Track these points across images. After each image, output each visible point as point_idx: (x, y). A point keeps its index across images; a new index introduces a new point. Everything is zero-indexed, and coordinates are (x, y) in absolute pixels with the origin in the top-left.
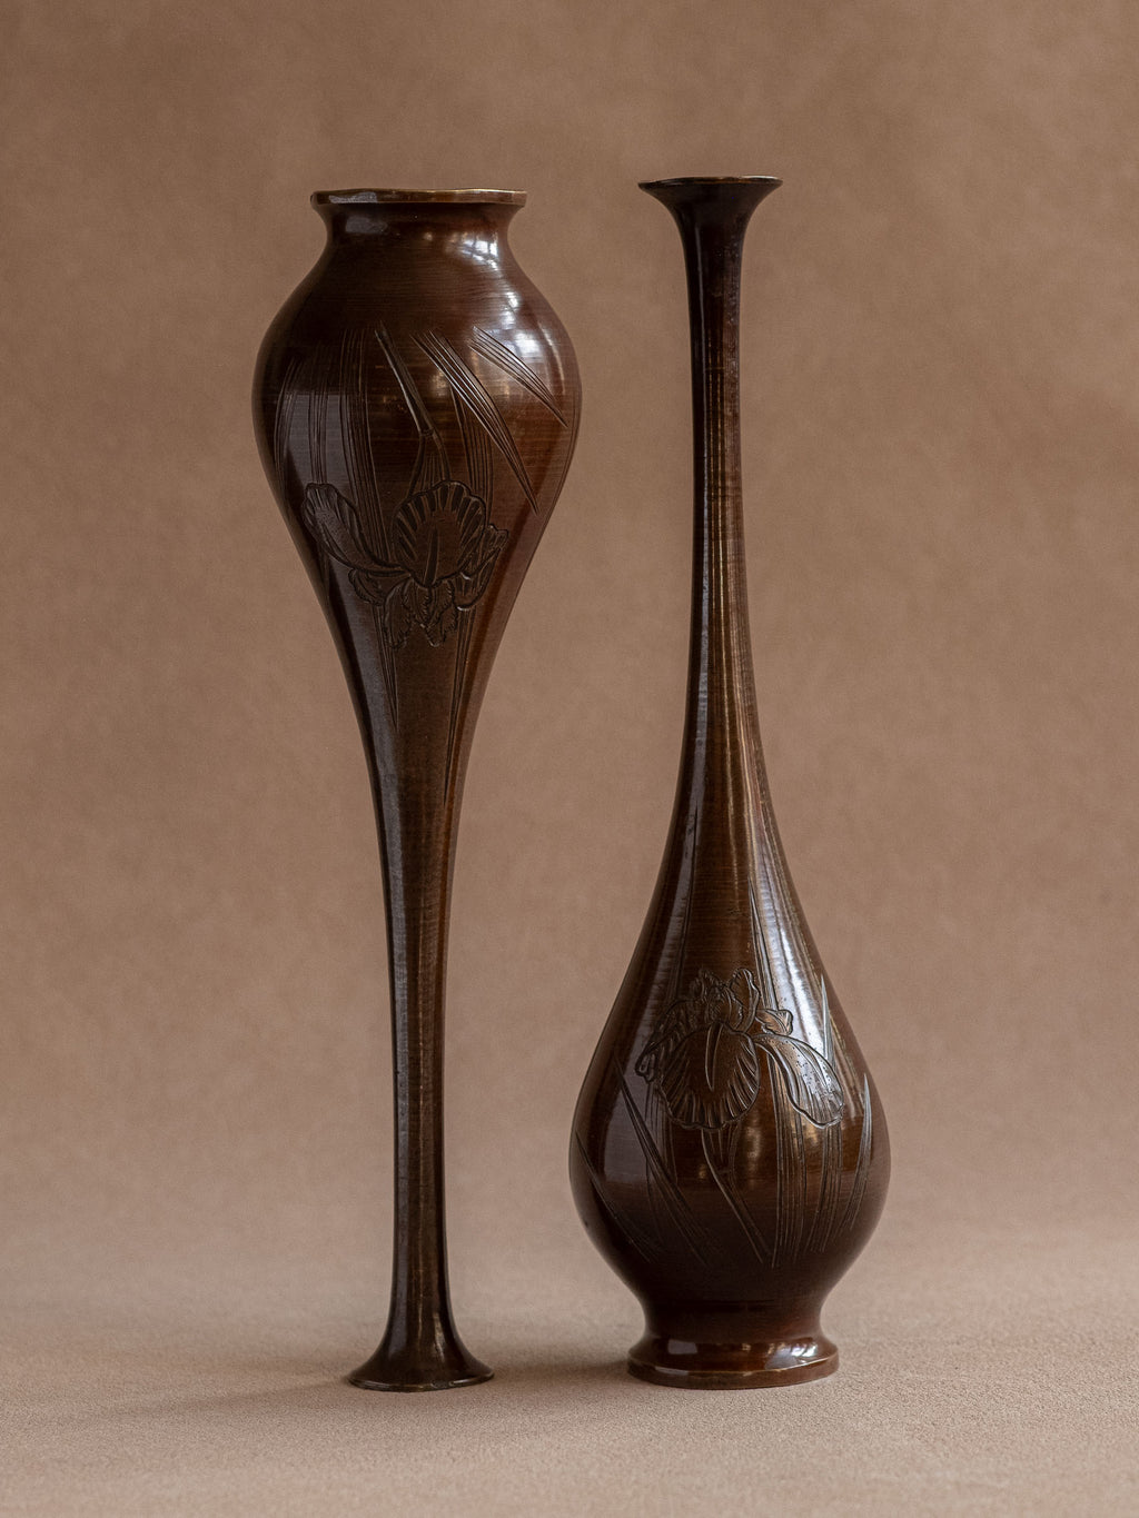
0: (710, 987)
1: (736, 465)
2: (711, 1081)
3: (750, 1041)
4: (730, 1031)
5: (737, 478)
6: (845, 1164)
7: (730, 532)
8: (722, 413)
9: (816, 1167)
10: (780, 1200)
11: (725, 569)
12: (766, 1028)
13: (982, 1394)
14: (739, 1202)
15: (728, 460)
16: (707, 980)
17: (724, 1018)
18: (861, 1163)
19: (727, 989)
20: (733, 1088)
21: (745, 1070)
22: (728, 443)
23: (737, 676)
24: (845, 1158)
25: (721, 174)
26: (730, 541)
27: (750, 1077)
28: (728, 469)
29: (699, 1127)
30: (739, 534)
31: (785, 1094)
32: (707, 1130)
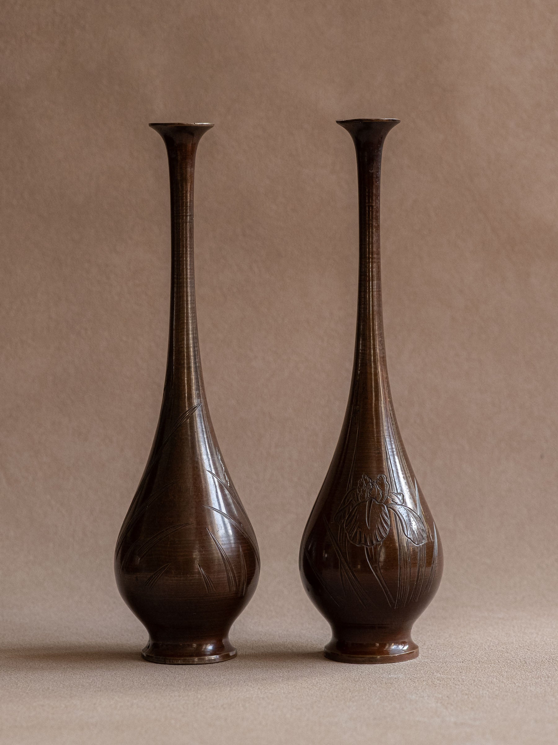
0: (367, 483)
1: (378, 248)
2: (369, 525)
3: (385, 507)
4: (376, 502)
5: (378, 254)
6: (427, 562)
7: (375, 278)
8: (372, 225)
9: (415, 563)
10: (400, 578)
11: (372, 295)
12: (393, 501)
13: (471, 684)
14: (382, 579)
15: (375, 246)
16: (366, 480)
17: (373, 497)
18: (434, 562)
19: (375, 484)
20: (378, 528)
21: (384, 520)
22: (375, 239)
23: (377, 343)
24: (427, 560)
25: (373, 117)
26: (375, 282)
27: (386, 523)
28: (375, 250)
29: (363, 545)
30: (379, 279)
31: (402, 531)
32: (367, 547)
